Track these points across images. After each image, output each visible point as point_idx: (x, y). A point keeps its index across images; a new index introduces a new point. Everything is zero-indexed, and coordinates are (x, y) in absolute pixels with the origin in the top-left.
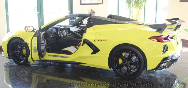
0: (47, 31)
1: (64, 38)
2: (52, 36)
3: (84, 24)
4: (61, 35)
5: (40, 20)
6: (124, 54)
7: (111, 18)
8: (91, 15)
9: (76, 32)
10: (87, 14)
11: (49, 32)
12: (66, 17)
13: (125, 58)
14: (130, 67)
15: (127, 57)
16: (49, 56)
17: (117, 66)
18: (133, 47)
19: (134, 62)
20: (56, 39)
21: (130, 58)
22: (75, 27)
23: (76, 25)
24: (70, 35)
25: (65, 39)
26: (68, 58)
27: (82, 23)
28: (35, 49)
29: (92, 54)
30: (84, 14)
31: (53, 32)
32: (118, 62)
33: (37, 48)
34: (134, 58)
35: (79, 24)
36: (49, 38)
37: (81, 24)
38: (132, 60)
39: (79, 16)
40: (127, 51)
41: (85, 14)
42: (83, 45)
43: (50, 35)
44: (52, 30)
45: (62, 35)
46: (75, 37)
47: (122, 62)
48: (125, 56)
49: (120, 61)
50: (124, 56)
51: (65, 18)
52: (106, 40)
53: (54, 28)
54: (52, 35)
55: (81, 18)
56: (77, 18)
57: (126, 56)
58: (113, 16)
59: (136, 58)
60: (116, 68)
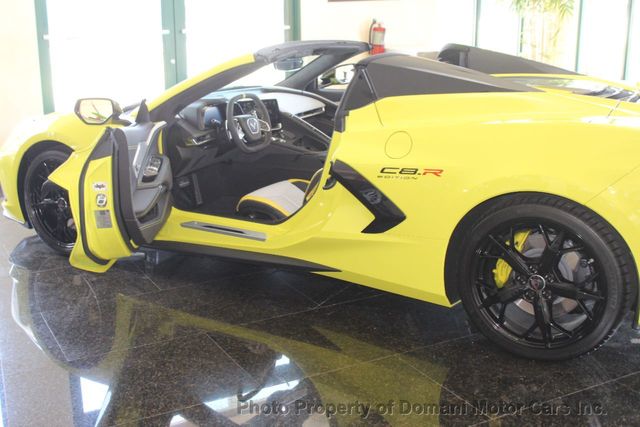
0: (177, 116)
1: (252, 149)
2: (198, 140)
3: (338, 83)
4: (235, 135)
5: (173, 61)
6: (521, 239)
8: (367, 47)
9: (300, 118)
10: (352, 43)
11: (186, 120)
12: (256, 56)
13: (524, 258)
14: (550, 304)
15: (536, 252)
16: (185, 225)
17: (485, 297)
18: (570, 211)
19: (571, 279)
20: (216, 150)
21: (549, 262)
22: (302, 94)
23: (306, 86)
24: (276, 133)
25: (253, 153)
26: (263, 240)
27: (333, 76)
28: (102, 213)
29: (369, 230)
30: (339, 43)
31: (204, 121)
32: (493, 275)
33: (110, 207)
34: (570, 261)
35: (320, 81)
36: (185, 147)
37: (326, 81)
38: (559, 272)
39: (319, 50)
40: (531, 224)
41: (345, 43)
42: (329, 185)
43: (190, 135)
44: (200, 112)
45: (241, 136)
46: (299, 142)
47: (511, 280)
48: (527, 246)
49: (502, 272)
50: (519, 248)
51: (253, 60)
52: (438, 173)
53: (210, 103)
54: (196, 135)
55: (326, 58)
56: (307, 60)
57: (531, 248)
58: (466, 50)
59: (580, 264)
60: (479, 303)
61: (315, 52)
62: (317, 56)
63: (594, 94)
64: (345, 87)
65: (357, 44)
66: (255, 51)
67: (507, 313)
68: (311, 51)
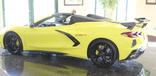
3: (67, 22)
5: (31, 17)
6: (100, 47)
7: (90, 17)
8: (73, 14)
13: (101, 50)
14: (105, 57)
15: (103, 49)
18: (108, 41)
19: (109, 53)
21: (105, 50)
22: (60, 24)
23: (60, 22)
27: (66, 20)
29: (74, 46)
30: (67, 13)
32: (95, 53)
34: (108, 50)
35: (63, 21)
38: (106, 52)
39: (64, 15)
40: (102, 44)
41: (68, 13)
44: (41, 26)
47: (99, 54)
49: (97, 52)
50: (100, 48)
51: (52, 16)
52: (86, 35)
53: (42, 24)
55: (65, 16)
56: (61, 16)
58: (91, 15)
59: (110, 50)
60: (93, 58)
61: (63, 15)
62: (63, 16)
63: (113, 22)
64: (68, 22)
65: (71, 14)
66: (52, 14)
67: (98, 60)
68: (62, 15)
